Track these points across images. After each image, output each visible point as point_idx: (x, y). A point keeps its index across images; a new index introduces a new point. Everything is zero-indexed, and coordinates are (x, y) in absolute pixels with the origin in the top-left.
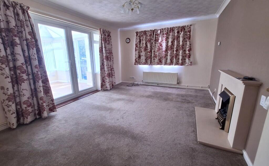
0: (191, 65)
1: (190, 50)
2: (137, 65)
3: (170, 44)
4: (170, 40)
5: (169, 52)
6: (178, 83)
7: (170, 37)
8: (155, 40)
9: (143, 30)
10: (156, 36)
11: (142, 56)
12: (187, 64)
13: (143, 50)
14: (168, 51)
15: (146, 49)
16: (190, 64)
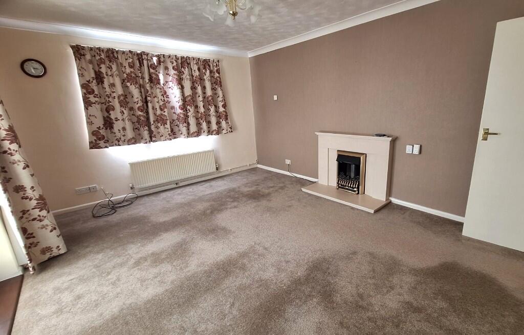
0: (232, 132)
1: (224, 106)
2: (106, 147)
3: (188, 92)
4: (187, 84)
5: (191, 110)
6: (217, 169)
7: (184, 76)
8: (151, 80)
9: (105, 45)
10: (152, 71)
11: (117, 120)
12: (224, 132)
13: (116, 103)
14: (188, 107)
15: (125, 100)
16: (230, 130)
